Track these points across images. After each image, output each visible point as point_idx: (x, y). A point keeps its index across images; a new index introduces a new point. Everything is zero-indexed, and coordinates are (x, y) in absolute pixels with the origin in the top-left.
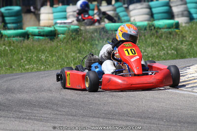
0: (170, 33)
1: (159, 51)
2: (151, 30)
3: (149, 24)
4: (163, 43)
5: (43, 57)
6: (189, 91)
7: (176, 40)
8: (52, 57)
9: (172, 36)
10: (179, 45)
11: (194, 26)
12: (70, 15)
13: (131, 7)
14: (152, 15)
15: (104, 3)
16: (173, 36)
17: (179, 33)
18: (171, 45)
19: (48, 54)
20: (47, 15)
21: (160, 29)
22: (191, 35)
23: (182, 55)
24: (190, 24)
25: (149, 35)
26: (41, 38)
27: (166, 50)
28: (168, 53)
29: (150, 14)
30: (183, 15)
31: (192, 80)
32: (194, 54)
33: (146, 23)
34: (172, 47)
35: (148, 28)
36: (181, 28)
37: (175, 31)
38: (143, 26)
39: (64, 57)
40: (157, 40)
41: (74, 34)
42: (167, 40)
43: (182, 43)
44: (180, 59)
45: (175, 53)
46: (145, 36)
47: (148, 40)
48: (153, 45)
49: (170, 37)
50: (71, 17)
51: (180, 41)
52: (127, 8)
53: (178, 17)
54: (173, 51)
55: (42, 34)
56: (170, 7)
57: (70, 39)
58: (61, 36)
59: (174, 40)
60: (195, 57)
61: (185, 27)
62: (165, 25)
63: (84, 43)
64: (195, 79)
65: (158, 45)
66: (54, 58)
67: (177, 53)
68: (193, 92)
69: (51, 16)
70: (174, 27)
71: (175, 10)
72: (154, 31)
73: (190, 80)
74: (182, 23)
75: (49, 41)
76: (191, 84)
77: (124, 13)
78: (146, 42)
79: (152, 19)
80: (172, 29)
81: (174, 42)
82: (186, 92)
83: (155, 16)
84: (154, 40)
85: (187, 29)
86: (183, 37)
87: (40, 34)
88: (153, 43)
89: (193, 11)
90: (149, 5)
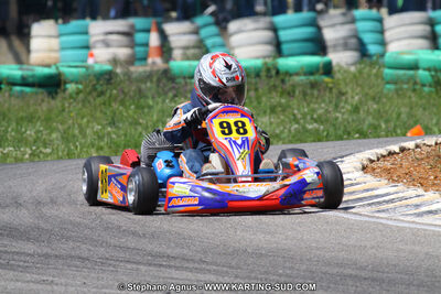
0: (313, 85)
2: (271, 77)
4: (295, 107)
5: (30, 133)
7: (324, 101)
9: (316, 93)
10: (331, 112)
11: (366, 70)
12: (97, 42)
13: (233, 26)
14: (278, 47)
16: (319, 91)
17: (330, 85)
18: (314, 110)
20: (46, 40)
21: (291, 75)
22: (358, 90)
24: (358, 66)
25: (266, 88)
26: (27, 89)
27: (302, 121)
29: (274, 42)
30: (346, 47)
34: (315, 116)
35: (263, 74)
36: (338, 76)
37: (323, 82)
38: (254, 68)
39: (77, 132)
40: (283, 101)
41: (102, 82)
42: (306, 100)
43: (336, 106)
45: (321, 128)
46: (256, 90)
47: (264, 99)
48: (273, 110)
49: (312, 95)
50: (99, 45)
51: (334, 103)
53: (335, 51)
54: (316, 125)
55: (31, 80)
56: (319, 29)
57: (90, 93)
58: (71, 87)
59: (319, 100)
62: (302, 68)
63: (122, 103)
64: (353, 185)
65: (284, 111)
70: (321, 71)
71: (330, 35)
72: (277, 81)
75: (46, 99)
77: (218, 40)
78: (259, 103)
79: (277, 54)
80: (317, 77)
81: (319, 104)
83: (285, 47)
84: (276, 99)
85: (350, 76)
86: (341, 94)
87: (24, 82)
88: (274, 106)
89: (367, 38)
90: (272, 23)
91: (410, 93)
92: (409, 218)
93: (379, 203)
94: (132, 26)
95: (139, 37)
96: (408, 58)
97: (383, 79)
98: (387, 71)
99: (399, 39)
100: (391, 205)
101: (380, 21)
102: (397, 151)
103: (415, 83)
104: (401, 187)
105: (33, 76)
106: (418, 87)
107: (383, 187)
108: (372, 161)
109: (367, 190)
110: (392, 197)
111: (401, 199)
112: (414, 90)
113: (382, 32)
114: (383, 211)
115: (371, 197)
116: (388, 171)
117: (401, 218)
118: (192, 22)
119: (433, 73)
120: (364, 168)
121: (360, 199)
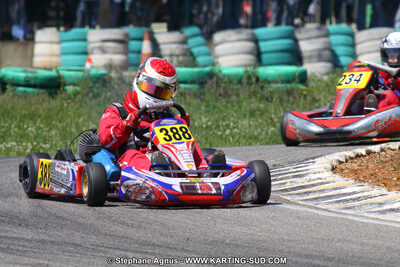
0: (289, 93)
2: (251, 84)
3: (246, 72)
5: (32, 129)
6: (310, 207)
7: (298, 106)
8: (49, 131)
9: (291, 99)
12: (94, 48)
13: (218, 37)
14: (258, 55)
16: (294, 97)
17: (305, 92)
19: (41, 122)
20: (49, 46)
21: (269, 83)
24: (331, 76)
25: (247, 94)
26: (30, 90)
27: (278, 125)
29: (256, 52)
30: (320, 58)
31: (316, 185)
33: (241, 70)
35: (245, 81)
36: (311, 84)
37: (298, 89)
38: (235, 76)
39: (73, 130)
40: (262, 106)
42: (282, 106)
47: (244, 104)
48: (252, 114)
49: (288, 101)
50: (96, 51)
53: (310, 62)
55: (32, 82)
56: (296, 41)
57: (87, 94)
58: (70, 89)
59: (294, 106)
62: (280, 76)
64: (322, 183)
65: (262, 115)
66: (53, 132)
68: (318, 209)
69: (56, 48)
70: (297, 80)
71: (306, 47)
72: (256, 88)
73: (313, 185)
75: (47, 99)
77: (204, 49)
78: (240, 107)
79: (258, 63)
80: (293, 85)
82: (302, 209)
83: (264, 57)
84: (255, 104)
85: (323, 85)
86: (315, 101)
87: (27, 84)
88: (254, 111)
89: (340, 50)
90: (253, 35)
92: (372, 215)
93: (346, 200)
94: (127, 35)
99: (369, 52)
100: (357, 203)
101: (352, 35)
102: (364, 153)
104: (366, 186)
105: (36, 78)
107: (350, 186)
108: (341, 163)
109: (336, 189)
110: (358, 195)
111: (366, 198)
113: (353, 45)
114: (350, 208)
115: (340, 195)
116: (355, 172)
117: (366, 215)
118: (182, 33)
120: (333, 169)
121: (329, 197)
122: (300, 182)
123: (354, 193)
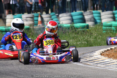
0: (84, 31)
1: (77, 42)
2: (72, 29)
3: (71, 25)
4: (79, 37)
6: (95, 66)
7: (87, 35)
9: (84, 33)
10: (89, 39)
11: (98, 27)
13: (60, 15)
14: (72, 20)
15: (44, 13)
17: (88, 31)
18: (84, 38)
21: (78, 28)
22: (96, 33)
23: (90, 44)
24: (95, 26)
25: (71, 32)
27: (81, 41)
28: (82, 43)
30: (91, 21)
31: (96, 59)
32: (97, 44)
33: (69, 25)
34: (85, 40)
35: (70, 28)
36: (90, 28)
37: (87, 30)
38: (68, 27)
40: (76, 35)
41: (27, 31)
42: (82, 35)
43: (90, 37)
44: (89, 46)
45: (87, 43)
46: (68, 32)
47: (71, 35)
48: (73, 38)
49: (84, 34)
51: (90, 36)
52: (58, 16)
53: (88, 22)
54: (85, 42)
56: (83, 16)
60: (98, 46)
61: (92, 27)
62: (81, 26)
64: (98, 59)
65: (76, 38)
67: (88, 43)
68: (97, 66)
71: (86, 17)
72: (74, 30)
73: (95, 59)
74: (90, 25)
76: (96, 61)
77: (56, 19)
78: (69, 36)
79: (73, 23)
80: (85, 29)
81: (86, 36)
82: (93, 67)
83: (74, 21)
84: (74, 35)
85: (93, 29)
86: (91, 34)
88: (73, 37)
89: (96, 18)
90: (71, 14)
91: (110, 33)
92: (114, 68)
93: (106, 64)
95: (35, 18)
96: (109, 24)
97: (102, 29)
98: (103, 27)
99: (105, 18)
100: (109, 64)
101: (100, 13)
102: (110, 49)
103: (111, 30)
104: (112, 59)
106: (112, 31)
107: (107, 60)
108: (103, 52)
109: (103, 60)
110: (109, 62)
111: (112, 63)
112: (111, 32)
113: (100, 16)
114: (107, 66)
115: (104, 62)
116: (107, 55)
117: (112, 68)
119: (116, 28)
120: (101, 54)
121: (101, 63)
122: (91, 58)
123: (108, 61)
